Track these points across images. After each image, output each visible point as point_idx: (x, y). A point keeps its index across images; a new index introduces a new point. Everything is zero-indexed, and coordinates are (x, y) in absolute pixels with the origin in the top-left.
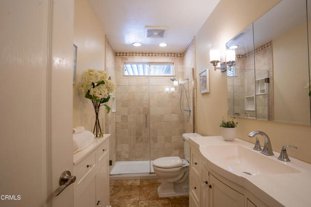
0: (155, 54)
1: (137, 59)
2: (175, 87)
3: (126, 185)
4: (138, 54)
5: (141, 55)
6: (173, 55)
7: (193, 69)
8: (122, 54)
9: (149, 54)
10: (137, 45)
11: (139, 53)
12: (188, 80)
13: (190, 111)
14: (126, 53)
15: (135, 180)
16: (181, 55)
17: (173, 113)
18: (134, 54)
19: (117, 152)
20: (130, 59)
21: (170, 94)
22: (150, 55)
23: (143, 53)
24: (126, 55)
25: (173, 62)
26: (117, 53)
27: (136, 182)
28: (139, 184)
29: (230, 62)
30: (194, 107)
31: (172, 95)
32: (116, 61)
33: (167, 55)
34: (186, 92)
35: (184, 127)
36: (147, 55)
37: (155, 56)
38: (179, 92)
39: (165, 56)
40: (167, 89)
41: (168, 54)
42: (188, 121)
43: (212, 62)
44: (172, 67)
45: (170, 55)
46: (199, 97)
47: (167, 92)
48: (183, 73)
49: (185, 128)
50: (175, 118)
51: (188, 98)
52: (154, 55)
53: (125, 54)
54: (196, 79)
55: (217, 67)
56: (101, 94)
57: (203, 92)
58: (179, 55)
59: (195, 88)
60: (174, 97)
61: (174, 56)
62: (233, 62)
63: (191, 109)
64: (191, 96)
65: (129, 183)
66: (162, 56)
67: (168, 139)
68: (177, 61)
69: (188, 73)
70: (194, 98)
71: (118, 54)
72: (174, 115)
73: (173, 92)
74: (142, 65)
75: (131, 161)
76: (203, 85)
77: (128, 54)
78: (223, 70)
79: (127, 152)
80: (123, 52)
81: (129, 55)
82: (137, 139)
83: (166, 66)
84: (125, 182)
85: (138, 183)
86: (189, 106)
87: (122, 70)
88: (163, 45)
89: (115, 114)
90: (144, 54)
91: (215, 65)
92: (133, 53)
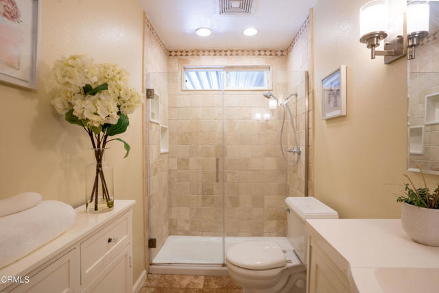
0: (237, 51)
1: (206, 61)
2: (272, 111)
3: (178, 287)
4: (206, 53)
5: (212, 53)
6: (268, 53)
7: (307, 73)
8: (179, 53)
9: (226, 51)
10: (204, 33)
11: (209, 51)
12: (296, 95)
13: (299, 153)
14: (187, 52)
15: (196, 277)
16: (282, 53)
17: (268, 155)
18: (201, 53)
19: (171, 220)
20: (194, 62)
21: (263, 124)
22: (229, 53)
23: (215, 51)
24: (187, 55)
25: (269, 65)
26: (171, 52)
27: (196, 281)
28: (201, 286)
29: (414, 34)
30: (307, 146)
31: (265, 125)
32: (169, 65)
33: (257, 53)
34: (292, 118)
35: (287, 180)
36: (223, 53)
37: (237, 54)
38: (279, 119)
39: (254, 55)
40: (258, 116)
41: (260, 51)
42: (295, 171)
43: (364, 39)
44: (267, 75)
45: (262, 53)
46: (320, 126)
47: (258, 121)
48: (286, 85)
49: (289, 183)
50: (270, 164)
51: (296, 129)
52: (234, 53)
53: (184, 53)
54: (313, 91)
55: (377, 49)
56: (96, 114)
57: (330, 115)
58: (279, 53)
59: (311, 110)
60: (269, 128)
61: (271, 55)
62: (422, 35)
63: (303, 149)
64: (302, 125)
65: (185, 283)
66: (249, 55)
67: (258, 201)
68: (275, 63)
69: (297, 82)
70: (307, 129)
71: (173, 53)
72: (269, 159)
73: (267, 121)
74: (215, 73)
75: (193, 235)
76: (329, 102)
77: (190, 53)
78: (392, 58)
79: (187, 221)
80: (181, 49)
81: (192, 55)
82: (204, 198)
83: (256, 74)
84: (177, 279)
85: (200, 283)
86: (296, 143)
87: (179, 81)
88: (250, 32)
89: (167, 155)
90: (217, 53)
91: (373, 46)
92: (198, 51)
